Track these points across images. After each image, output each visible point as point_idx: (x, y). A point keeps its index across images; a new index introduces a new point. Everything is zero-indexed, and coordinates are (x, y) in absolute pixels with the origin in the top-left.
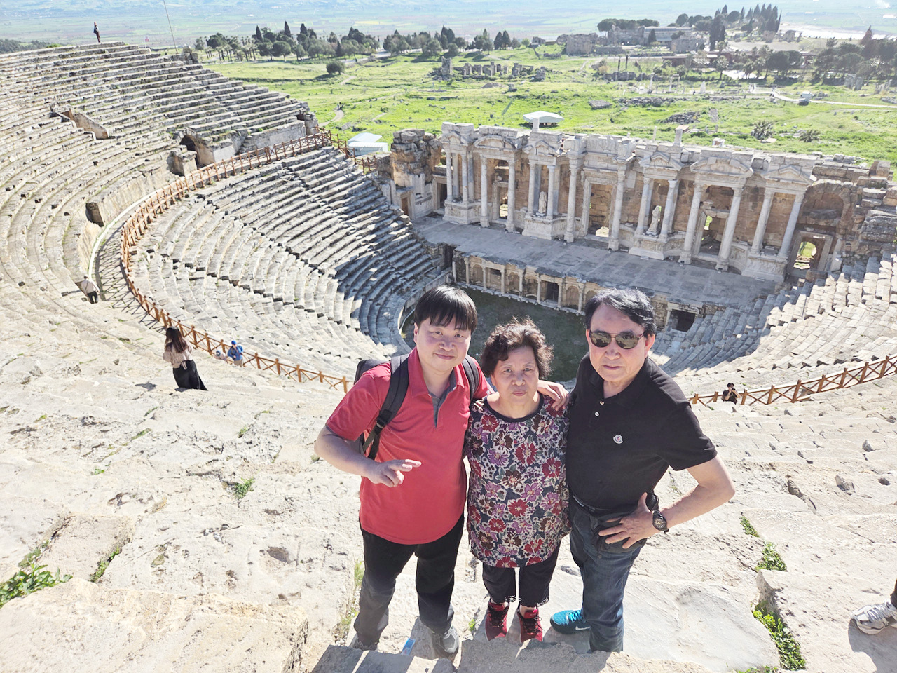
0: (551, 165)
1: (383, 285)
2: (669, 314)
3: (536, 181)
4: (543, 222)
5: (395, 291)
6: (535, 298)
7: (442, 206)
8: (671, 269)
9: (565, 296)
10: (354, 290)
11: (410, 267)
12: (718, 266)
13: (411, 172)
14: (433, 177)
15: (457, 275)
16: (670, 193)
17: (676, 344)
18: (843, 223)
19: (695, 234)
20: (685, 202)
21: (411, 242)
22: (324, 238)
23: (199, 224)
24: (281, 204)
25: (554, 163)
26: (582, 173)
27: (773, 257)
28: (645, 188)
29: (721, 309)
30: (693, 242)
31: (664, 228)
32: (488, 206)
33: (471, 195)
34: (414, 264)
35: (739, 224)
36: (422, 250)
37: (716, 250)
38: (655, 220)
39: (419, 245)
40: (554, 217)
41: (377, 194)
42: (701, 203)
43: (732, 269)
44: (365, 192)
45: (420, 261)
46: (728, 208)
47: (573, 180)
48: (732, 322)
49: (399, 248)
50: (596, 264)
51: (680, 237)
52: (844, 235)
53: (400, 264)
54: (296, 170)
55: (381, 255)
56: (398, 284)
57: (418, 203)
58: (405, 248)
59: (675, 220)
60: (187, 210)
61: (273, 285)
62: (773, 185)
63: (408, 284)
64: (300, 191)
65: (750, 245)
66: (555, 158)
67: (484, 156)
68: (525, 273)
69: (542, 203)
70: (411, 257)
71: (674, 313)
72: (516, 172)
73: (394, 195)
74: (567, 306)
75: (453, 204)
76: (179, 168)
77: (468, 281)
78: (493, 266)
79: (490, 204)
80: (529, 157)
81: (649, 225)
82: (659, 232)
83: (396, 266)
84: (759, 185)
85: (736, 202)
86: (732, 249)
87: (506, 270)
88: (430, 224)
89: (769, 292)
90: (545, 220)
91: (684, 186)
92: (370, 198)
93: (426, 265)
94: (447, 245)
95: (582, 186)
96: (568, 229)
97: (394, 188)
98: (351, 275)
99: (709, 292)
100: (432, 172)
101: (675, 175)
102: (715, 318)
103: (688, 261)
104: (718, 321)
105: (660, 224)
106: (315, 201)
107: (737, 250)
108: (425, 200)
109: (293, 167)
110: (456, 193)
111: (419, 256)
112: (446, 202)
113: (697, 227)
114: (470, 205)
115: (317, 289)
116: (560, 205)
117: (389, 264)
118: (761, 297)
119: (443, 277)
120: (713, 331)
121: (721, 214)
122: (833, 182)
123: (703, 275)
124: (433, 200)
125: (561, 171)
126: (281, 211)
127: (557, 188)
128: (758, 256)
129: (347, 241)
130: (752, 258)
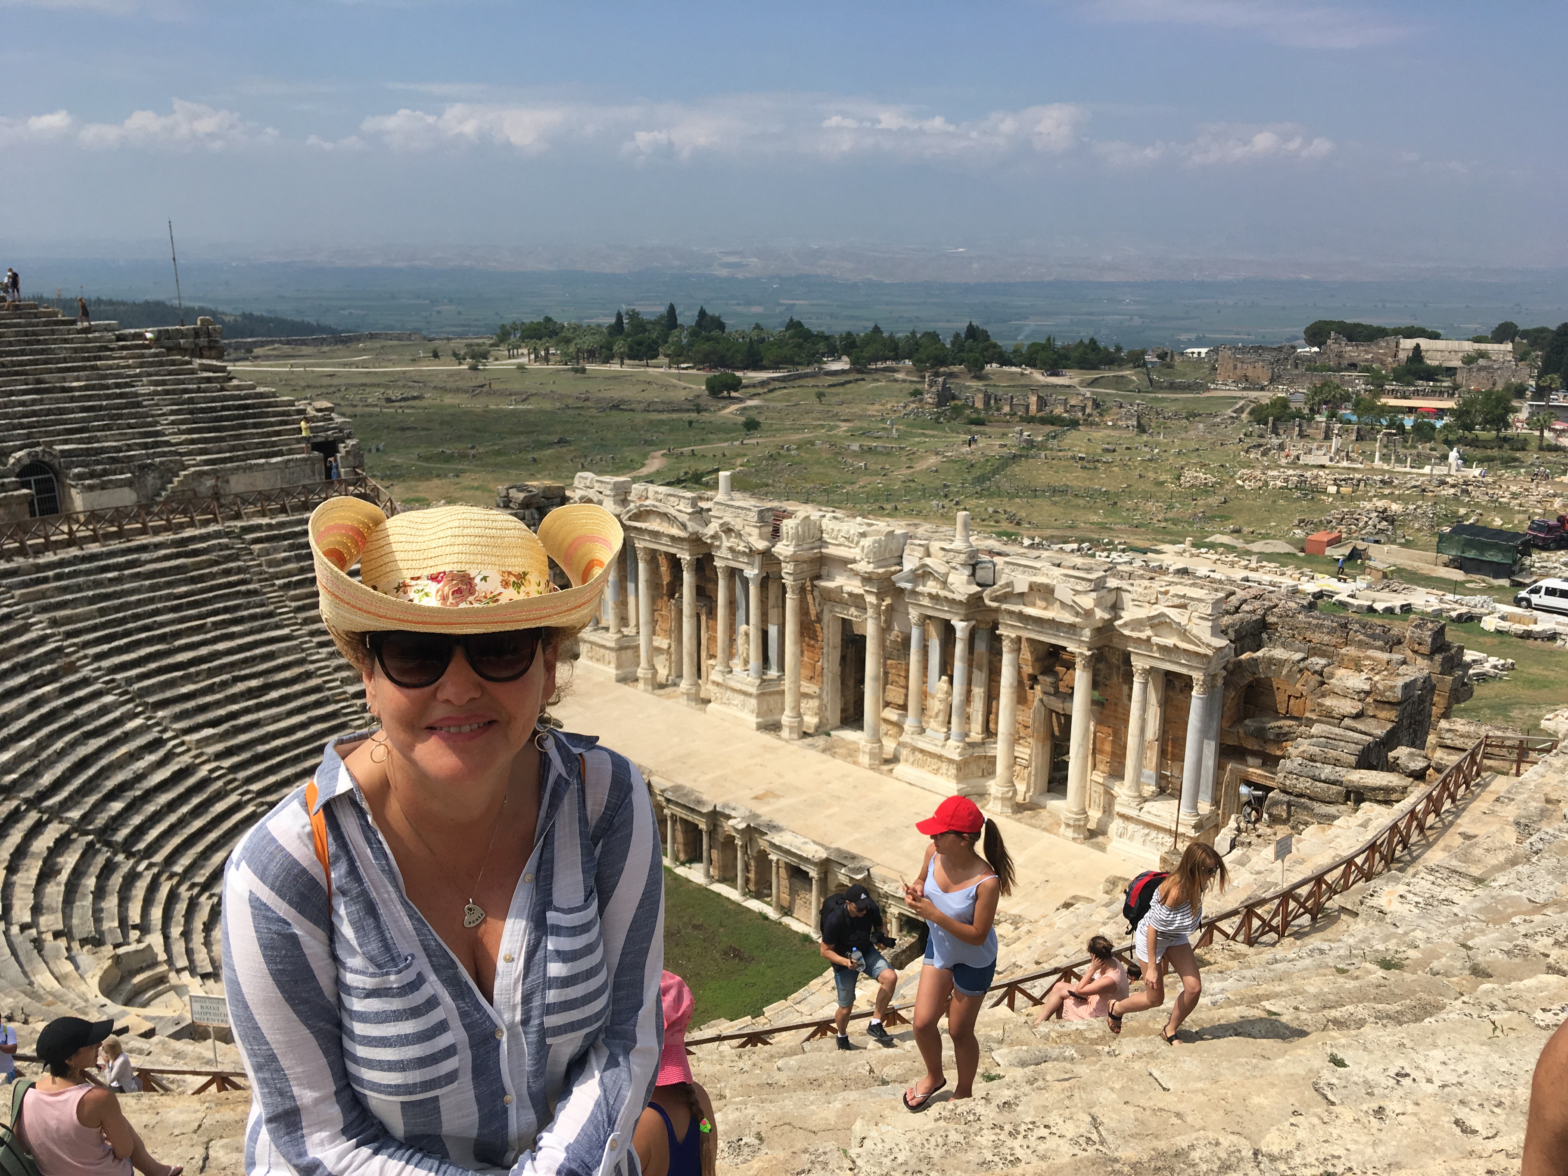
0: (751, 572)
9: (714, 852)
12: (1061, 830)
16: (958, 648)
19: (1024, 745)
25: (756, 566)
28: (915, 634)
30: (1022, 765)
35: (1106, 734)
38: (939, 706)
40: (766, 680)
42: (1031, 678)
43: (1095, 839)
46: (1069, 693)
47: (791, 604)
54: (254, 541)
59: (988, 711)
62: (1144, 650)
64: (243, 582)
66: (756, 559)
67: (640, 543)
72: (695, 576)
74: (718, 879)
80: (714, 552)
85: (1080, 683)
86: (1098, 790)
90: (744, 688)
95: (820, 621)
96: (787, 711)
101: (962, 610)
109: (249, 537)
113: (1025, 732)
115: (136, 778)
126: (168, 617)
128: (1133, 813)
129: (297, 688)
130: (1125, 817)
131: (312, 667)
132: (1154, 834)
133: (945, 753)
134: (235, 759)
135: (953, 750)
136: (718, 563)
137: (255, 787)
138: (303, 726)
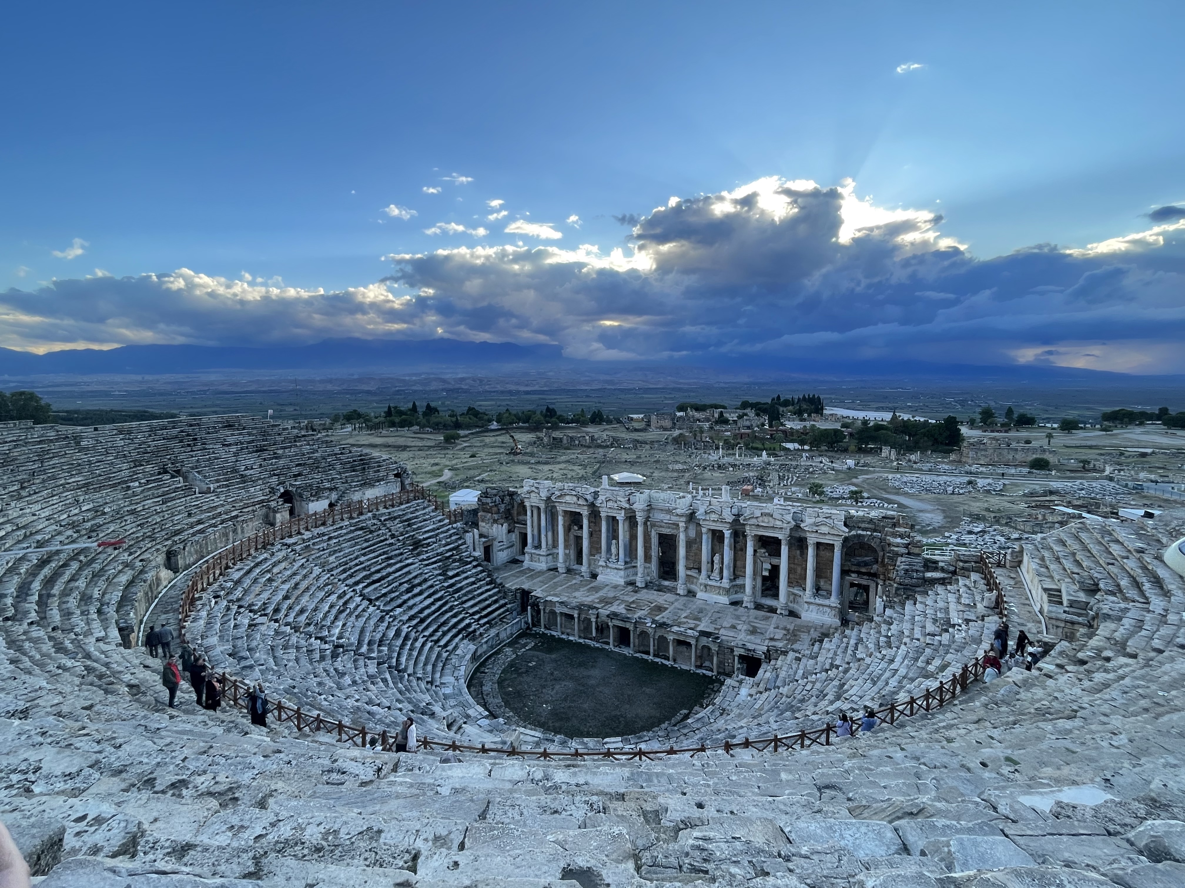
0: (620, 516)
1: (454, 631)
2: (736, 658)
3: (608, 530)
4: (616, 569)
5: (467, 636)
6: (608, 643)
7: (524, 554)
8: (736, 613)
9: (637, 640)
10: (424, 636)
11: (485, 613)
12: (778, 612)
13: (495, 521)
14: (515, 527)
15: (532, 620)
16: (726, 541)
17: (744, 691)
18: (881, 569)
19: (754, 579)
20: (741, 550)
21: (489, 587)
22: (401, 584)
23: (275, 570)
24: (364, 551)
25: (623, 515)
26: (649, 523)
27: (826, 602)
28: (704, 537)
29: (785, 653)
30: (754, 587)
31: (725, 573)
32: (565, 554)
33: (550, 542)
34: (489, 609)
35: (790, 571)
36: (500, 595)
37: (776, 596)
38: (716, 566)
39: (496, 590)
40: (626, 563)
41: (460, 542)
42: (755, 551)
43: (793, 614)
44: (449, 540)
45: (497, 605)
46: (779, 555)
47: (640, 529)
48: (794, 666)
49: (475, 593)
50: (666, 609)
51: (742, 582)
52: (885, 581)
53: (476, 609)
54: (385, 520)
55: (456, 600)
56: (471, 630)
57: (500, 550)
58: (482, 593)
59: (735, 566)
60: (269, 557)
61: (336, 631)
62: (813, 535)
63: (482, 630)
64: (386, 540)
65: (805, 590)
66: (623, 511)
67: (560, 508)
68: (597, 617)
69: (614, 550)
70: (487, 602)
71: (741, 657)
72: (590, 522)
73: (477, 542)
74: (640, 652)
75: (534, 551)
76: (271, 519)
77: (543, 626)
78: (566, 610)
79: (567, 551)
80: (600, 509)
81: (712, 571)
82: (722, 578)
83: (471, 611)
84: (803, 535)
85: (784, 550)
86: (789, 594)
87: (579, 614)
88: (511, 570)
89: (826, 635)
90: (617, 567)
91: (739, 535)
92: (452, 546)
93: (502, 610)
94: (523, 590)
95: (650, 536)
96: (639, 575)
97: (477, 537)
98: (422, 621)
99: (772, 636)
100: (515, 523)
101: (728, 526)
102: (779, 662)
103: (751, 605)
104: (782, 666)
105: (721, 570)
106: (399, 549)
107: (795, 595)
108: (508, 548)
109: (383, 519)
110: (536, 542)
111: (496, 602)
112: (527, 549)
113: (755, 573)
114: (549, 552)
115: (384, 635)
116: (631, 552)
117: (464, 609)
118: (819, 641)
119: (517, 622)
120: (777, 676)
121: (775, 561)
122: (864, 533)
123: (767, 618)
124: (514, 548)
125: (630, 522)
126: (362, 559)
127: (628, 537)
128: (812, 600)
129: (424, 586)
130: (808, 603)
131: (427, 576)
132: (821, 609)
133: (722, 585)
134: (414, 622)
135: (725, 583)
136: (603, 515)
137: (427, 633)
138: (433, 604)
